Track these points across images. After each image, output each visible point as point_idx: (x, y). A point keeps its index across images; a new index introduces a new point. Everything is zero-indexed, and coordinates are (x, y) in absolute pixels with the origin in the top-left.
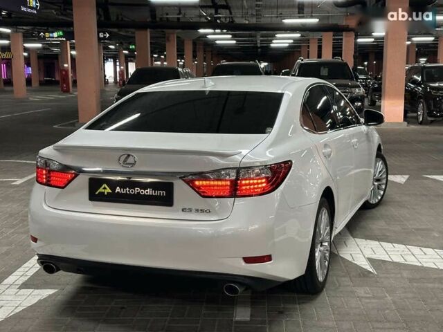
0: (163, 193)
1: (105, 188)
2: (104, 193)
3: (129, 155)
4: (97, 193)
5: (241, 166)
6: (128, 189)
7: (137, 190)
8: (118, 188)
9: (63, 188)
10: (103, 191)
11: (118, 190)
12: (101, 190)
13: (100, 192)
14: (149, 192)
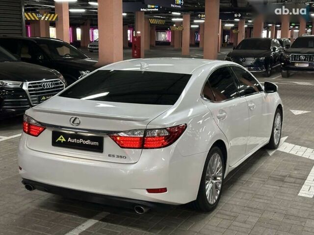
0: (96, 143)
1: (61, 138)
3: (76, 118)
4: (57, 141)
5: (147, 128)
6: (75, 140)
7: (81, 141)
9: (37, 136)
10: (61, 140)
11: (69, 139)
12: (59, 139)
13: (59, 141)
14: (88, 142)
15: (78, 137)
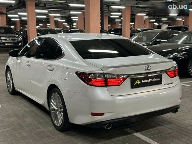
0: (159, 79)
2: (137, 84)
4: (135, 84)
6: (146, 80)
7: (150, 80)
8: (143, 80)
9: (120, 85)
10: (137, 83)
11: (143, 81)
12: (136, 83)
13: (136, 84)
14: (154, 80)
15: (148, 78)
